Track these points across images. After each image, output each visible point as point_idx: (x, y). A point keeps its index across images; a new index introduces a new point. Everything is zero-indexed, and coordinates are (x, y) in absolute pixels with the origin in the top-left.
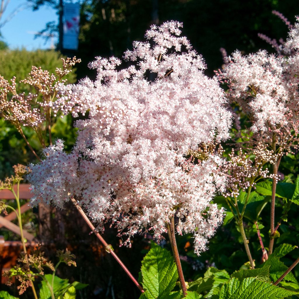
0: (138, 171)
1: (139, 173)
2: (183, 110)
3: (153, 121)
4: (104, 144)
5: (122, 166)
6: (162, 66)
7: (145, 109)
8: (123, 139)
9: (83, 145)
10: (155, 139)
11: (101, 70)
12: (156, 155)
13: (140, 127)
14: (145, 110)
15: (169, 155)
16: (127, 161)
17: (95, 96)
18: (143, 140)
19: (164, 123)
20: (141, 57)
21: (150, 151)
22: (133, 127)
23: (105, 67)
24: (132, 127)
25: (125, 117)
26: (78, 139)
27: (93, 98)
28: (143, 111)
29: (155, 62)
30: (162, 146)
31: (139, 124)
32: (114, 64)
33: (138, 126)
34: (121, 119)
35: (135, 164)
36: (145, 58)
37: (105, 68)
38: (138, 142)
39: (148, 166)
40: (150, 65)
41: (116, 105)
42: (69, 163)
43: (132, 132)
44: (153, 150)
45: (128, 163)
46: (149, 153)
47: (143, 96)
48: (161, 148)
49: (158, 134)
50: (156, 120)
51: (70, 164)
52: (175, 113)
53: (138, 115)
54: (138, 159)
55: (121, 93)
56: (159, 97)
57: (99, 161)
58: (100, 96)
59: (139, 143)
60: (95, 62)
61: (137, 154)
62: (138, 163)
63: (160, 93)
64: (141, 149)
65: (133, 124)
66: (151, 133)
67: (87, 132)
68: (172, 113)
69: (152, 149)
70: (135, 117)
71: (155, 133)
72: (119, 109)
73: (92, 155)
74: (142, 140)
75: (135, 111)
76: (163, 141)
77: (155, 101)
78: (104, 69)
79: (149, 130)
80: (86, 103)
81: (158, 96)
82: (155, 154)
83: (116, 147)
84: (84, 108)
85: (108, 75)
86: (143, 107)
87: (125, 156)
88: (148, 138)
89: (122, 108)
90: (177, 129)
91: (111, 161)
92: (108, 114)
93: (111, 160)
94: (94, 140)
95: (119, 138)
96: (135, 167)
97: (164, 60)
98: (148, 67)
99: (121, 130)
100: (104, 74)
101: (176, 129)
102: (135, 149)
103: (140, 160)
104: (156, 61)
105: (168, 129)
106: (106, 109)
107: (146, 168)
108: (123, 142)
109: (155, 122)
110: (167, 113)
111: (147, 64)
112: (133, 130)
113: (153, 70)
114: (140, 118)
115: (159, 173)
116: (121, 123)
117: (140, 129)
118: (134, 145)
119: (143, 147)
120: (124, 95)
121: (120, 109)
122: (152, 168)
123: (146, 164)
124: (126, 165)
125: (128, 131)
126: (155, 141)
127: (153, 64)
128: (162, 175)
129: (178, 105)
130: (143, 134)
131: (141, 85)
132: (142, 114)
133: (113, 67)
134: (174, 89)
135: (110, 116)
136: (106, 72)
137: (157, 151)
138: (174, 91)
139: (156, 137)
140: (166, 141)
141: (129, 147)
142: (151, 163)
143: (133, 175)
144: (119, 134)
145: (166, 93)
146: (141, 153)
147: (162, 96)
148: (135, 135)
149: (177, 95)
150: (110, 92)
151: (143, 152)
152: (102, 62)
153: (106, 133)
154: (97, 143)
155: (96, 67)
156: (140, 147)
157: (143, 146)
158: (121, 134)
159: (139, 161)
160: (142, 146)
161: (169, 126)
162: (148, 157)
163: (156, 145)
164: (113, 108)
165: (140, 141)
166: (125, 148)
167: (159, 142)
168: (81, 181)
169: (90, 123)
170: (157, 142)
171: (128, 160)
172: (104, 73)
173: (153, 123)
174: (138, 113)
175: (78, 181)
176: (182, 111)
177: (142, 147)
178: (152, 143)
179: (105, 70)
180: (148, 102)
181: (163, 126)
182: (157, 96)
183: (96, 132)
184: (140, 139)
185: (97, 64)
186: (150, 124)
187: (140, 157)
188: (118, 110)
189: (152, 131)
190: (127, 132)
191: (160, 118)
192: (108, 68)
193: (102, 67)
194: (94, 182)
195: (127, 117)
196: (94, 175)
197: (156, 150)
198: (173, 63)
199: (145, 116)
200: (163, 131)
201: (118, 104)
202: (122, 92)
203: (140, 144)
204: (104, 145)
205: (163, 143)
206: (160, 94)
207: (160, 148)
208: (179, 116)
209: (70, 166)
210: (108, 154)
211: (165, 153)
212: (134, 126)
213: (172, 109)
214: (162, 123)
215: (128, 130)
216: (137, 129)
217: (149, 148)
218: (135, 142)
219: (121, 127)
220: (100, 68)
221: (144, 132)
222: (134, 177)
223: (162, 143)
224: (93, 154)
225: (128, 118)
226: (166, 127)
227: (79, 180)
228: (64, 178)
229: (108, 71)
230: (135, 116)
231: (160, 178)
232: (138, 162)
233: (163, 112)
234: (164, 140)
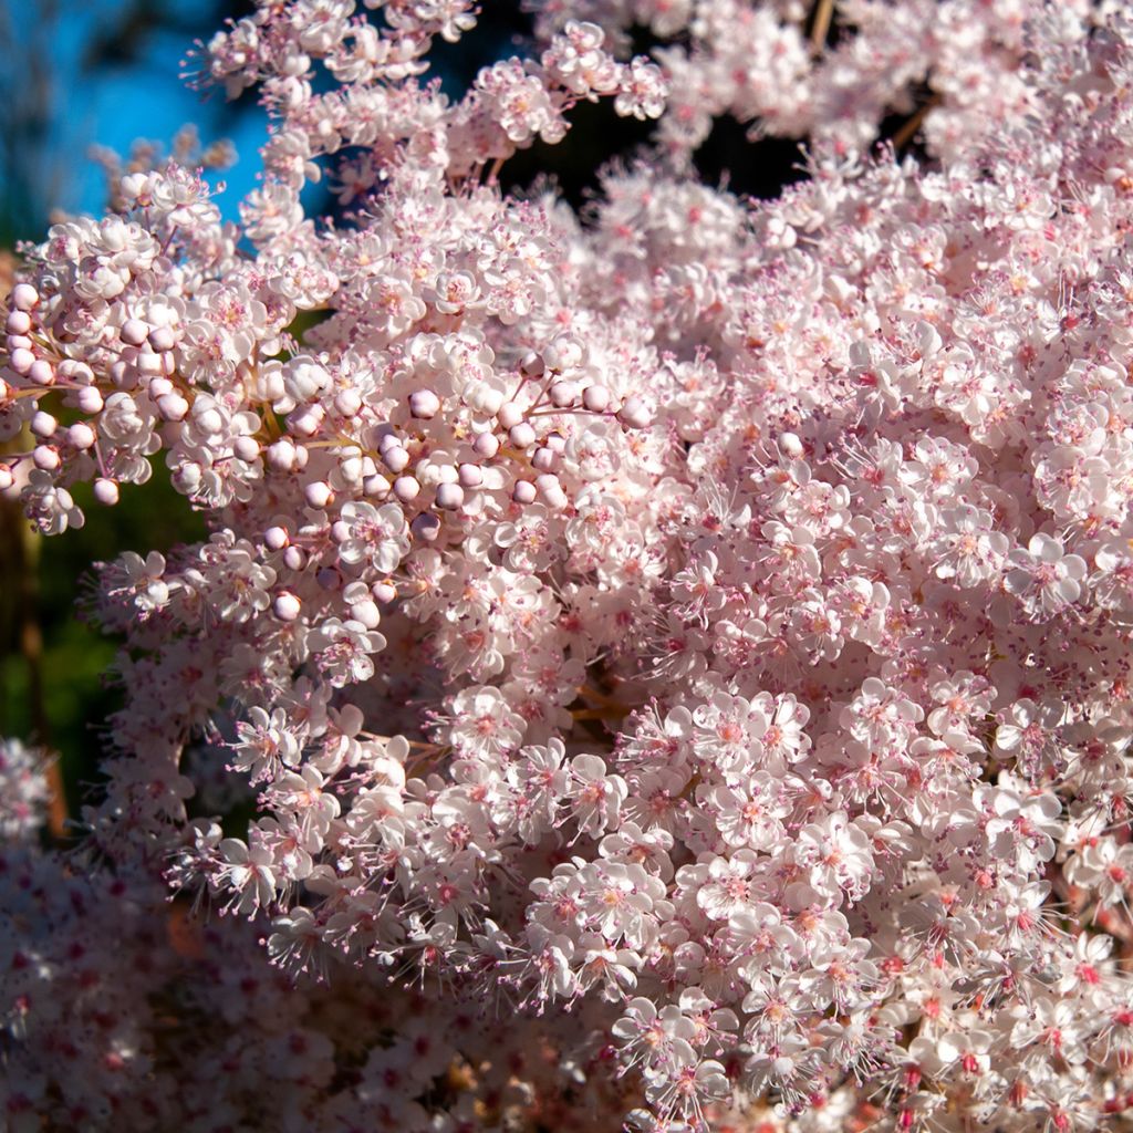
0: (698, 1026)
1: (705, 1053)
2: (1107, 373)
3: (818, 504)
4: (345, 772)
5: (532, 984)
6: (844, 78)
7: (721, 404)
8: (532, 711)
9: (160, 786)
10: (850, 691)
11: (300, 93)
12: (868, 850)
13: (687, 579)
14: (727, 417)
15: (1007, 845)
16: (575, 934)
17: (226, 300)
18: (722, 704)
19: (922, 517)
20: (662, 27)
21: (803, 811)
22: (617, 583)
23: (329, 63)
24: (608, 582)
25: (527, 491)
26: (119, 738)
27: (208, 328)
28: (709, 424)
29: (778, 50)
30: (923, 754)
31: (677, 553)
32: (414, 35)
33: (668, 575)
34: (490, 513)
35: (657, 952)
36: (699, 28)
37: (329, 72)
38: (673, 729)
39: (802, 967)
40: (741, 77)
41: (438, 377)
42: (76, 951)
43: (613, 632)
44: (840, 800)
45: (592, 955)
46: (794, 834)
47: (699, 292)
48: (914, 777)
49: (874, 634)
50: (843, 497)
51: (85, 962)
52: (1030, 418)
53: (659, 470)
54: (693, 899)
55: (484, 265)
56: (846, 289)
57: (310, 940)
58: (272, 302)
59: (689, 741)
60: (238, 34)
61: (683, 855)
62: (688, 947)
63: (860, 253)
64: (713, 799)
65: (620, 560)
66: (807, 625)
67: (197, 662)
68: (998, 414)
69: (824, 787)
70: (636, 491)
71: (846, 622)
72: (464, 414)
73: (228, 881)
74: (715, 710)
75: (626, 421)
76: (930, 706)
77: (818, 325)
78: (324, 81)
79: (780, 601)
80: (134, 381)
81: (840, 282)
82: (856, 839)
83: (468, 790)
84: (116, 428)
85: (364, 133)
86: (708, 391)
87: (550, 886)
88: (772, 685)
89: (492, 399)
90: (1073, 568)
91: (419, 933)
92: (357, 467)
93: (415, 921)
94: (246, 742)
95: (486, 702)
96: (661, 984)
97: (854, 30)
98: (725, 90)
99: (499, 622)
100: (326, 127)
101: (1062, 569)
102: (654, 804)
103: (712, 915)
104: (791, 37)
105: (976, 574)
106: (337, 421)
107: (775, 996)
108: (528, 739)
109: (835, 521)
110: (940, 422)
111: (718, 68)
112: (624, 617)
113: (773, 114)
114: (682, 491)
115: (900, 1014)
116: (499, 556)
117: (686, 600)
118: (634, 764)
119: (731, 779)
120: (513, 274)
121: (482, 414)
122: (838, 993)
123: (772, 947)
124: (567, 974)
125: (574, 626)
126: (856, 707)
127: (763, 59)
128: (926, 1032)
129: (1051, 334)
130: (724, 649)
131: (674, 222)
132: (696, 461)
133: (407, 60)
134: (981, 212)
135: (380, 484)
136: (342, 111)
137: (876, 810)
138: (990, 223)
139: (857, 665)
140: (960, 699)
141: (588, 786)
142: (825, 937)
143: (648, 1073)
144: (493, 658)
145: (914, 253)
146: (715, 845)
147: (876, 279)
148: (649, 666)
149: (1022, 256)
150: (375, 268)
151: (738, 831)
152: (297, 20)
153: (344, 660)
154: (266, 772)
155: (252, 75)
156: (700, 776)
157: (733, 764)
158: (509, 659)
159: (702, 929)
160: (726, 763)
161: (985, 544)
162: (790, 872)
163: (861, 746)
164: (410, 416)
165: (697, 717)
166: (554, 804)
167: (892, 710)
168: (193, 1104)
169: (195, 574)
170: (874, 721)
171: (581, 922)
172: (330, 117)
173: (813, 530)
174: (655, 446)
175: (168, 1110)
176: (1103, 385)
177: (717, 779)
178: (818, 727)
179: (332, 96)
180: (755, 345)
181: (923, 546)
182: (828, 285)
183: (268, 664)
184: (697, 701)
185: (253, 40)
186: (782, 536)
187: (709, 882)
188: (460, 430)
189: (815, 606)
190: (568, 637)
191: (878, 477)
192: (361, 71)
193: (304, 63)
194: (309, 1114)
195: (552, 485)
196: (297, 1047)
197: (860, 799)
198: (940, 33)
199: (733, 469)
200: (918, 597)
201: (457, 363)
202: (490, 250)
203: (700, 748)
204: (345, 783)
205: (935, 720)
206: (857, 266)
207: (900, 778)
208: (1078, 438)
209: (88, 979)
210: (384, 863)
211: (957, 820)
212: (631, 571)
213: (989, 382)
214: (912, 515)
215: (571, 622)
216: (661, 594)
217: (797, 782)
218: (652, 729)
219: (501, 588)
220: (292, 81)
221: (732, 629)
222: (657, 1092)
223: (923, 727)
224: (240, 875)
225: (560, 500)
226: (954, 558)
227: (179, 1097)
228: (35, 1091)
229: (357, 99)
230: (636, 475)
231: (912, 1055)
232: (695, 936)
233: (907, 415)
234: (944, 693)
